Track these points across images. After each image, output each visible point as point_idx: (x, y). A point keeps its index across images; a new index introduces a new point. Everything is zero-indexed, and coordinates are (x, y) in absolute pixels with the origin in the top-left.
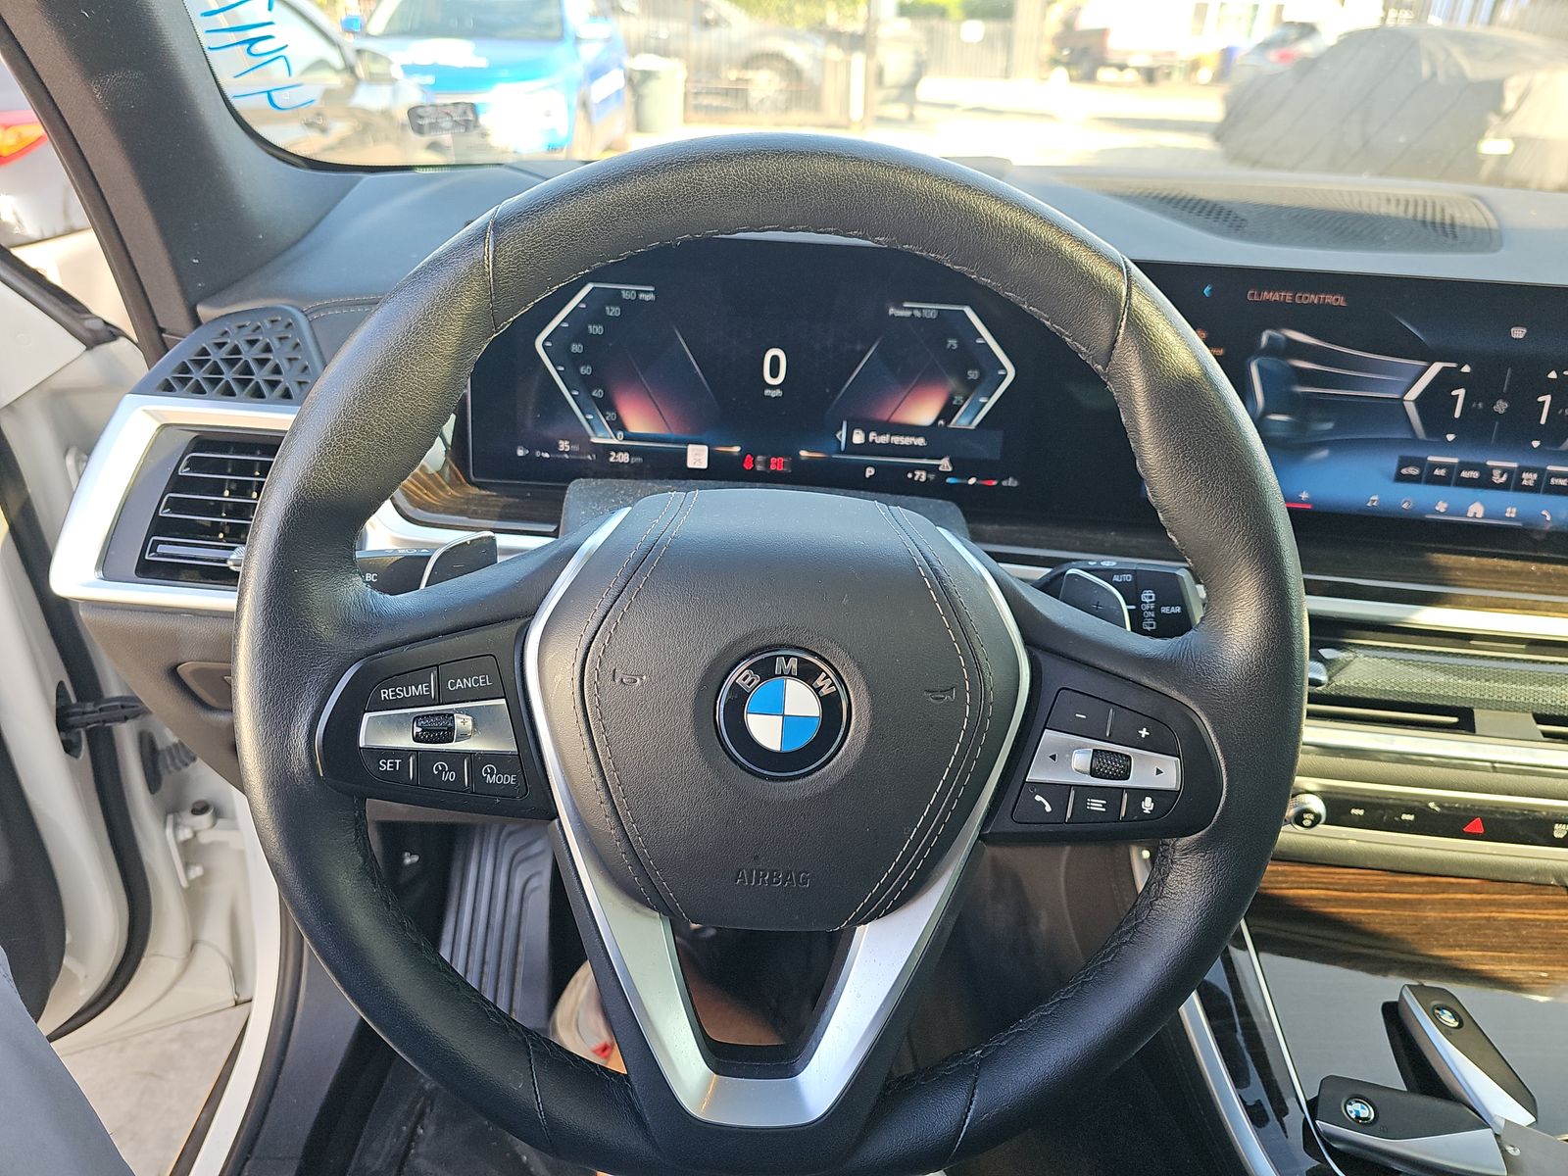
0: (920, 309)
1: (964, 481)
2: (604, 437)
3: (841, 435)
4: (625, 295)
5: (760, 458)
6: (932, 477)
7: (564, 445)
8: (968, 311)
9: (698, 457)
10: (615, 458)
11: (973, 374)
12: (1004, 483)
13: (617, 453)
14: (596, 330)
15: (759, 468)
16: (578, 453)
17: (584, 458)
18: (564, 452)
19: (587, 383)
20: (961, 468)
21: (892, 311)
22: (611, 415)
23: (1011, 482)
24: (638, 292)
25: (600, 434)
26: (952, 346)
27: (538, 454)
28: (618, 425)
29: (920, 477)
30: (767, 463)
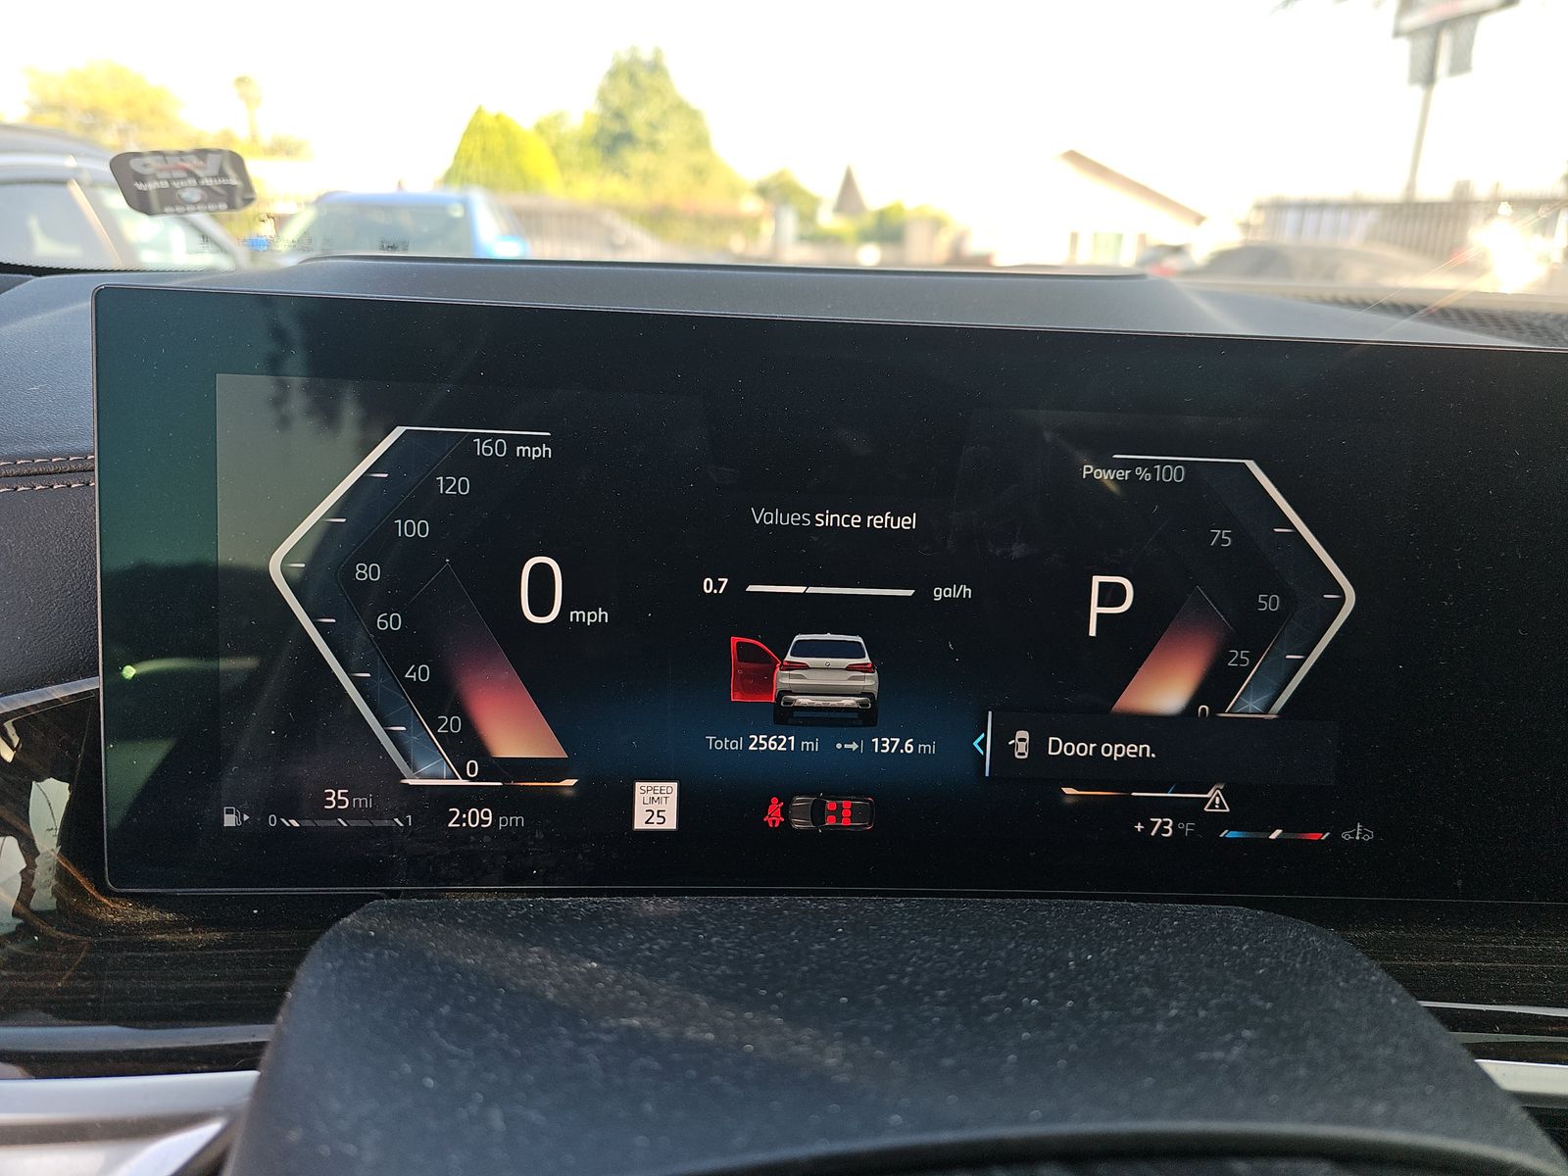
0: (1149, 465)
1: (1262, 835)
2: (432, 773)
3: (983, 744)
4: (482, 448)
5: (799, 801)
6: (1187, 828)
7: (336, 797)
8: (1251, 465)
9: (655, 807)
10: (460, 821)
11: (1269, 603)
12: (1346, 836)
13: (464, 811)
14: (415, 529)
15: (798, 824)
16: (372, 813)
17: (386, 823)
18: (336, 813)
19: (395, 652)
20: (1247, 806)
21: (1087, 469)
22: (449, 723)
23: (1359, 833)
24: (513, 442)
25: (424, 769)
26: (1221, 540)
27: (272, 821)
28: (467, 745)
29: (1162, 830)
30: (817, 813)
